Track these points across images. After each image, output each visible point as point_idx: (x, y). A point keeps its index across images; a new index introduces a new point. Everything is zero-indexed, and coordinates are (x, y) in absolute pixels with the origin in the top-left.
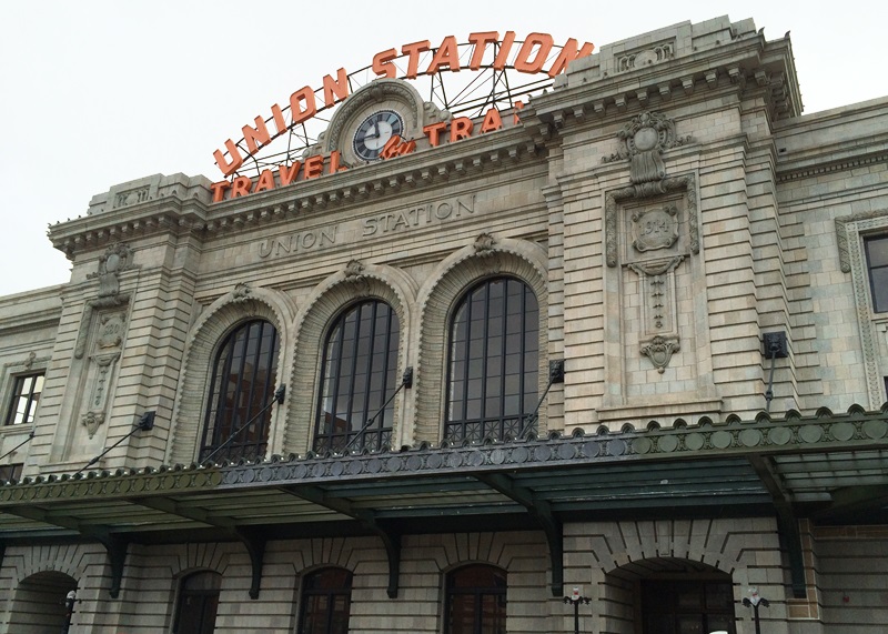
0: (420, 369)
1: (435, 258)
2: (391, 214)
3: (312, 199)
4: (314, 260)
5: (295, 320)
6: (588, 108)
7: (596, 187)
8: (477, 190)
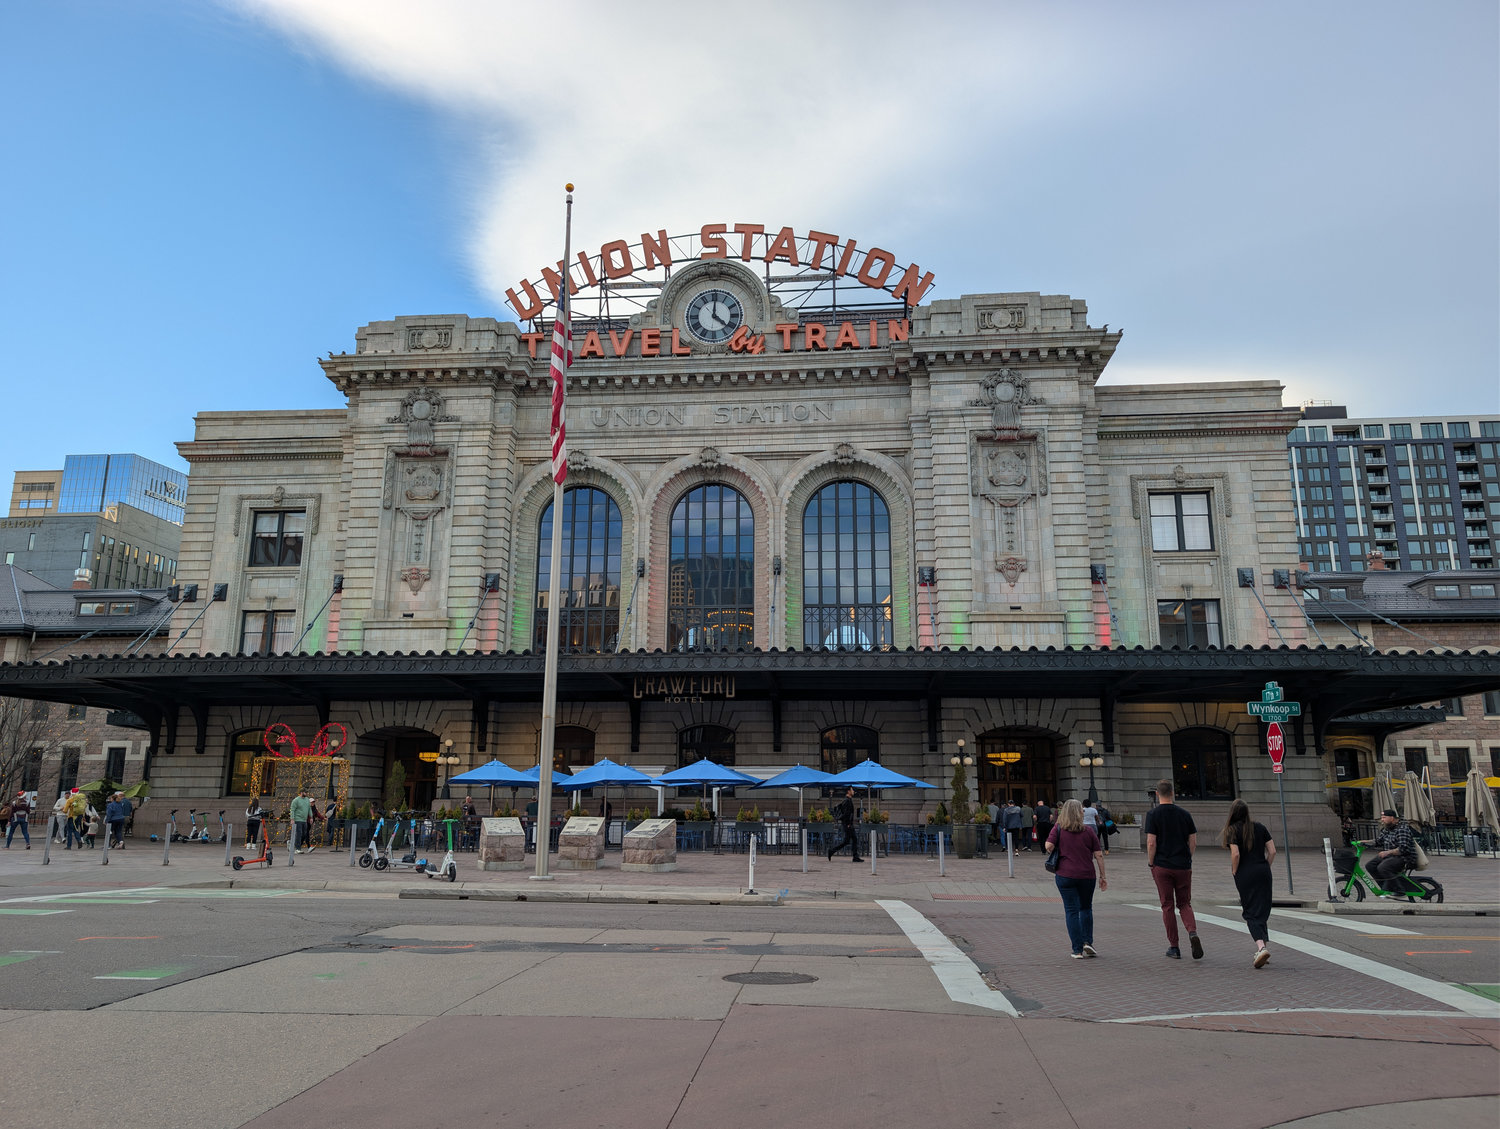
0: (786, 559)
1: (794, 456)
2: (743, 406)
3: (660, 378)
4: (662, 439)
5: (646, 497)
6: (960, 355)
7: (962, 425)
8: (834, 399)
